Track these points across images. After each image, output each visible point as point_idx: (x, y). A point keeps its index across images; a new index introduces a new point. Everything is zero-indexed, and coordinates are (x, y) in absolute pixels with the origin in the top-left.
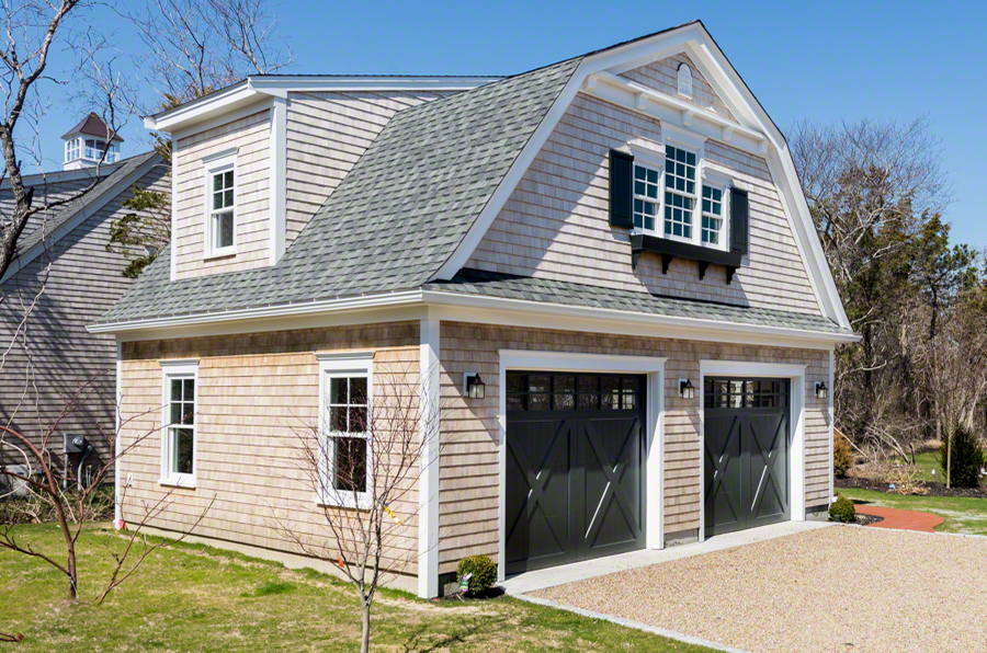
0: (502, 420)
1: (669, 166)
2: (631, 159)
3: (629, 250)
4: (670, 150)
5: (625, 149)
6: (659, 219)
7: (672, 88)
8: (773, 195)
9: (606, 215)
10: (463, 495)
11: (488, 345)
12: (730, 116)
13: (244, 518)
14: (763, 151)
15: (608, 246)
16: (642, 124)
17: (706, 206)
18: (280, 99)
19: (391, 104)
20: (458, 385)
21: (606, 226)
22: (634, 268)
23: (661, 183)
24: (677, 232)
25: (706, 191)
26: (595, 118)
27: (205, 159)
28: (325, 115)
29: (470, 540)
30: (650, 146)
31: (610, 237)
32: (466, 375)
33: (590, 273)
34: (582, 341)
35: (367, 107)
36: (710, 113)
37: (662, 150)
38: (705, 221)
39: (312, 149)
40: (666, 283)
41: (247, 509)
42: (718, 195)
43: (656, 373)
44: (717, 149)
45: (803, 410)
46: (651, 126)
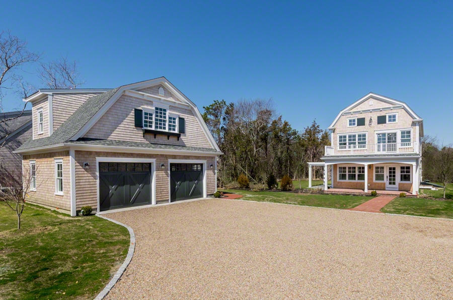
0: (98, 174)
1: (157, 112)
2: (142, 111)
3: (142, 133)
4: (157, 109)
5: (140, 108)
6: (154, 125)
7: (157, 93)
8: (194, 119)
9: (134, 124)
10: (84, 192)
11: (92, 156)
12: (178, 100)
13: (44, 199)
14: (190, 108)
15: (134, 132)
16: (146, 102)
17: (170, 122)
18: (50, 95)
19: (87, 96)
20: (82, 166)
21: (134, 127)
22: (144, 137)
23: (154, 117)
24: (161, 128)
25: (170, 118)
26: (129, 101)
27: (38, 109)
28: (65, 99)
29: (87, 202)
30: (149, 107)
31: (136, 130)
32: (84, 163)
33: (128, 138)
34: (126, 155)
35: (80, 97)
36: (171, 99)
37: (154, 108)
38: (170, 125)
39: (61, 107)
40: (156, 141)
41: (44, 196)
42: (174, 119)
43: (153, 163)
44: (173, 108)
45: (206, 171)
46: (150, 103)
